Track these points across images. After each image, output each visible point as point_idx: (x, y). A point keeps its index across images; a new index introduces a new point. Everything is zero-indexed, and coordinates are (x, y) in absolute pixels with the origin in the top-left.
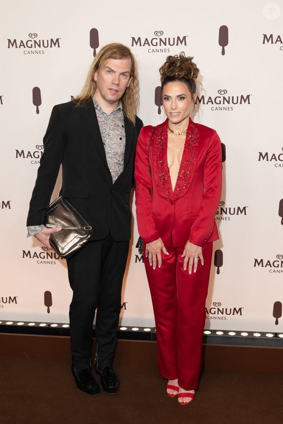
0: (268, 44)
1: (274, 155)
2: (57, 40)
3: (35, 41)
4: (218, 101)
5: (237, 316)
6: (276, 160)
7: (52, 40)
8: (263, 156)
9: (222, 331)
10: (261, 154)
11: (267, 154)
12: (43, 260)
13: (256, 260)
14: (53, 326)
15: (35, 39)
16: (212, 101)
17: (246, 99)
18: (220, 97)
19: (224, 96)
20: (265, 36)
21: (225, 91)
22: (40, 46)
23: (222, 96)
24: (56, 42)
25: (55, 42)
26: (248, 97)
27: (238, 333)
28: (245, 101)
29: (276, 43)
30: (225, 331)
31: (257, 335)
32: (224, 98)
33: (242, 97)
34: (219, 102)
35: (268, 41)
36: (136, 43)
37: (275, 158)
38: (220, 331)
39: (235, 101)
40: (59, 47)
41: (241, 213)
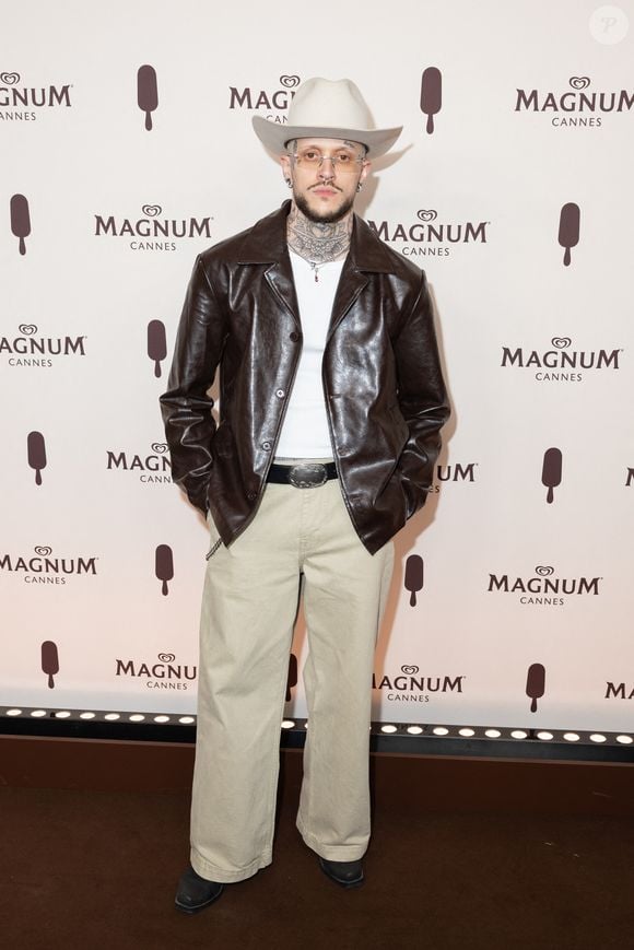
0: (527, 112)
1: (534, 354)
2: (65, 89)
3: (14, 90)
4: (416, 234)
5: (451, 694)
6: (539, 365)
7: (53, 89)
8: (511, 356)
9: (419, 725)
10: (507, 351)
11: (519, 352)
12: (37, 575)
13: (493, 578)
14: (60, 715)
15: (14, 86)
16: (403, 235)
17: (477, 231)
18: (422, 226)
19: (430, 223)
20: (521, 94)
21: (433, 214)
22: (25, 102)
23: (426, 224)
24: (61, 95)
25: (59, 94)
26: (482, 226)
27: (454, 729)
28: (475, 236)
29: (544, 109)
30: (427, 725)
31: (493, 734)
32: (431, 229)
33: (469, 226)
34: (419, 238)
35: (527, 104)
36: (241, 102)
37: (537, 362)
38: (414, 725)
39: (454, 236)
40: (68, 105)
41: (464, 478)
